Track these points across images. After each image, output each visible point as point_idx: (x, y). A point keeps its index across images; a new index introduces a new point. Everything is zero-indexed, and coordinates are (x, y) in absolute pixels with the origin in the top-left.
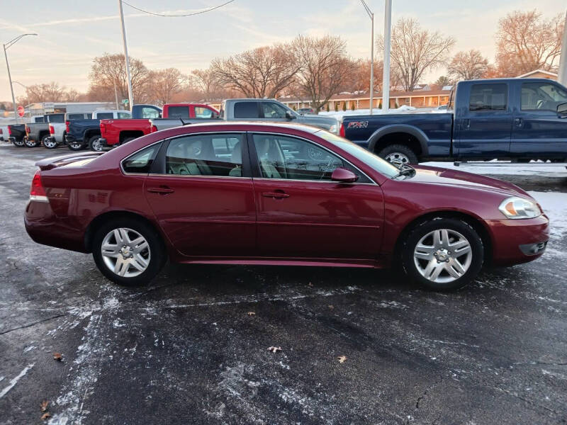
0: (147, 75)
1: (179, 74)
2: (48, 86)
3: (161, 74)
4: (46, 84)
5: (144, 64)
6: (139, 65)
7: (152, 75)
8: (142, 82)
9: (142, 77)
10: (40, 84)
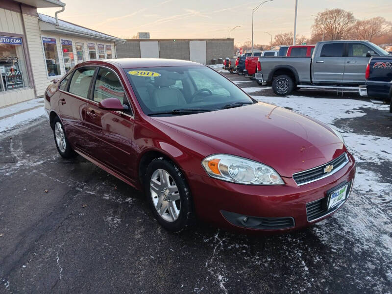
0: (355, 23)
1: (384, 21)
2: (288, 34)
3: (368, 22)
4: (287, 33)
5: (353, 15)
6: (349, 16)
7: (359, 23)
8: (350, 29)
9: (351, 25)
10: (283, 33)
